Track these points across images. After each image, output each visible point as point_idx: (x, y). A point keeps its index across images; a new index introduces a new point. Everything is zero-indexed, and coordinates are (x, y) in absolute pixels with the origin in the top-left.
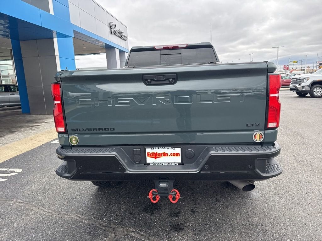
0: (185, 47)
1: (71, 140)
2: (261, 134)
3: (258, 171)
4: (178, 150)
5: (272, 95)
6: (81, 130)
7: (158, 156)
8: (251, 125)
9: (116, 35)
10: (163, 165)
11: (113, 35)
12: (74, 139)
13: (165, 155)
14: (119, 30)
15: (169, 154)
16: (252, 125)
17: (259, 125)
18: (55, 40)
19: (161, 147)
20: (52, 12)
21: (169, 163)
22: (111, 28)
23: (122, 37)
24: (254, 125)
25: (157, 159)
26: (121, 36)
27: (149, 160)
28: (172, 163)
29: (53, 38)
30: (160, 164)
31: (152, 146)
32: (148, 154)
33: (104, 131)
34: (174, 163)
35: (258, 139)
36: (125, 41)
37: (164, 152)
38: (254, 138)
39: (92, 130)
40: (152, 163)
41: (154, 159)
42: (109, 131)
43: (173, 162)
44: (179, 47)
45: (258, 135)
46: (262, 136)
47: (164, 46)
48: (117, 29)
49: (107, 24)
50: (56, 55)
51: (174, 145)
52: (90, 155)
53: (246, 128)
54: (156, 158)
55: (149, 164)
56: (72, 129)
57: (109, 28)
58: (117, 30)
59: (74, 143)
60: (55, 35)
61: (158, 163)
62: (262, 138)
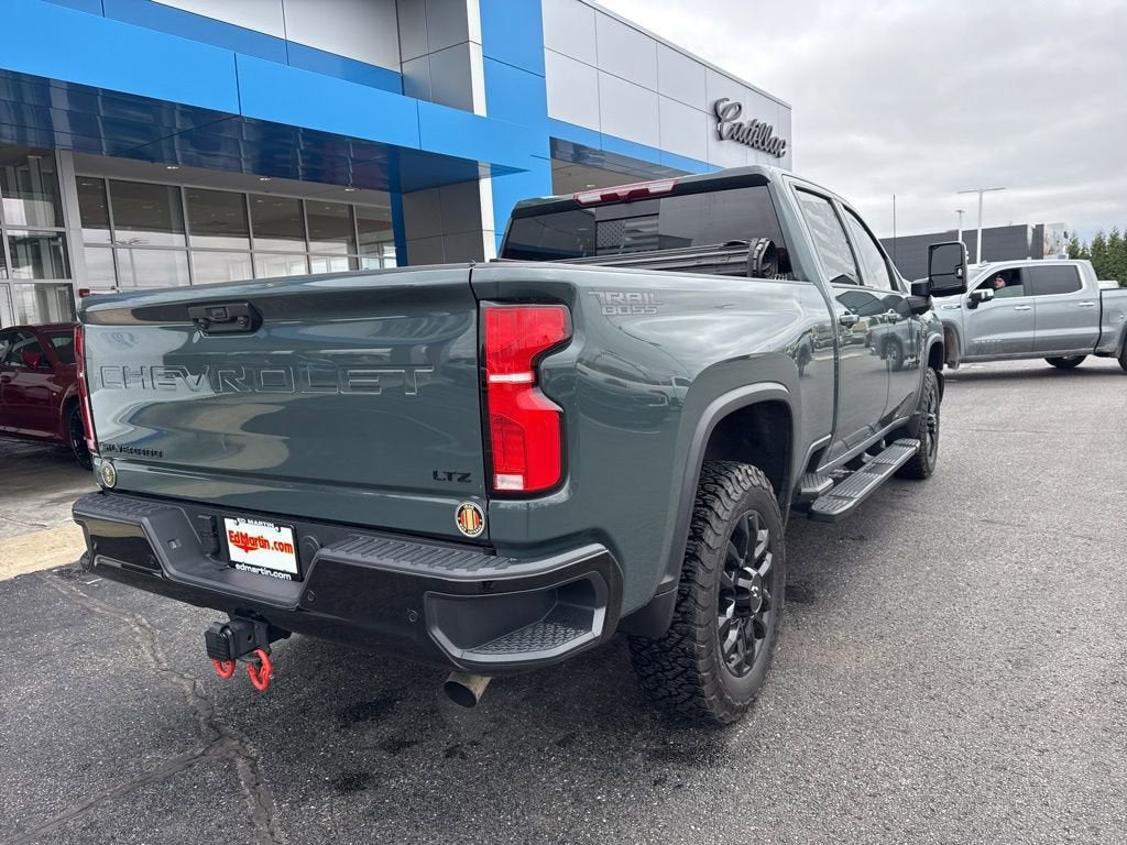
1: (104, 473)
2: (475, 509)
3: (438, 635)
4: (287, 535)
5: (494, 378)
7: (250, 545)
8: (446, 476)
9: (738, 140)
10: (260, 572)
11: (726, 142)
12: (107, 470)
13: (264, 544)
14: (754, 121)
15: (272, 545)
16: (450, 476)
17: (469, 478)
18: (485, 186)
20: (480, 108)
21: (273, 571)
22: (719, 120)
23: (763, 144)
24: (455, 477)
25: (250, 552)
26: (760, 141)
27: (236, 553)
28: (278, 571)
29: (477, 180)
30: (254, 570)
31: (235, 514)
32: (231, 537)
34: (284, 572)
35: (470, 527)
36: (779, 156)
37: (260, 535)
38: (460, 522)
39: (130, 451)
40: (240, 564)
41: (243, 551)
43: (282, 569)
45: (469, 512)
46: (480, 517)
48: (745, 119)
49: (707, 107)
50: (484, 228)
51: (277, 518)
53: (435, 485)
54: (247, 551)
55: (233, 564)
57: (711, 121)
58: (744, 122)
59: (108, 481)
60: (483, 170)
61: (252, 566)
62: (481, 523)
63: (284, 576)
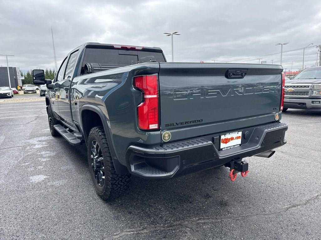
0: (141, 49)
1: (164, 136)
2: (278, 114)
4: (240, 134)
6: (175, 124)
7: (228, 141)
10: (230, 148)
12: (167, 135)
13: (232, 139)
19: (231, 133)
21: (234, 146)
25: (227, 143)
27: (222, 146)
28: (236, 145)
30: (229, 148)
31: (225, 132)
32: (222, 141)
33: (194, 124)
34: (237, 145)
37: (231, 137)
39: (184, 123)
40: (224, 148)
41: (225, 144)
42: (199, 123)
44: (136, 48)
47: (122, 46)
52: (187, 148)
55: (222, 149)
56: (166, 125)
59: (167, 139)
62: (278, 117)
63: (237, 146)
